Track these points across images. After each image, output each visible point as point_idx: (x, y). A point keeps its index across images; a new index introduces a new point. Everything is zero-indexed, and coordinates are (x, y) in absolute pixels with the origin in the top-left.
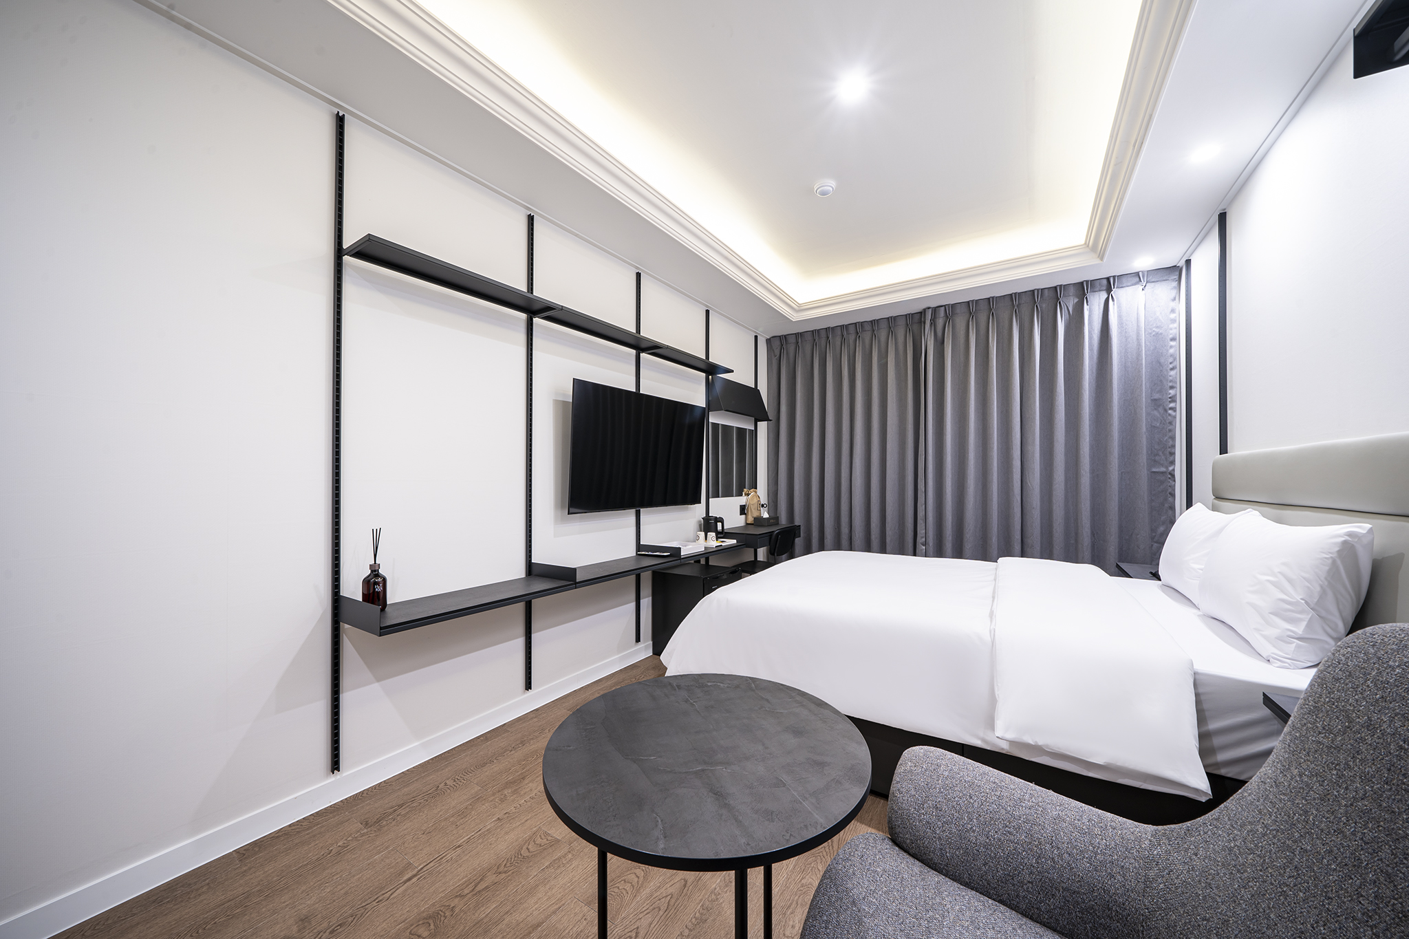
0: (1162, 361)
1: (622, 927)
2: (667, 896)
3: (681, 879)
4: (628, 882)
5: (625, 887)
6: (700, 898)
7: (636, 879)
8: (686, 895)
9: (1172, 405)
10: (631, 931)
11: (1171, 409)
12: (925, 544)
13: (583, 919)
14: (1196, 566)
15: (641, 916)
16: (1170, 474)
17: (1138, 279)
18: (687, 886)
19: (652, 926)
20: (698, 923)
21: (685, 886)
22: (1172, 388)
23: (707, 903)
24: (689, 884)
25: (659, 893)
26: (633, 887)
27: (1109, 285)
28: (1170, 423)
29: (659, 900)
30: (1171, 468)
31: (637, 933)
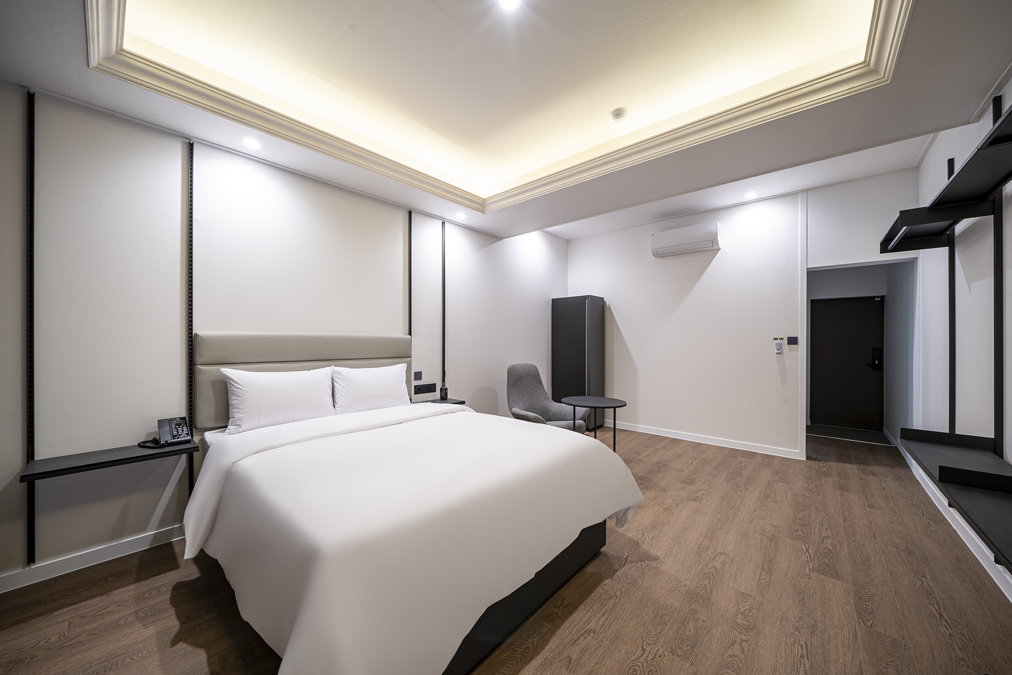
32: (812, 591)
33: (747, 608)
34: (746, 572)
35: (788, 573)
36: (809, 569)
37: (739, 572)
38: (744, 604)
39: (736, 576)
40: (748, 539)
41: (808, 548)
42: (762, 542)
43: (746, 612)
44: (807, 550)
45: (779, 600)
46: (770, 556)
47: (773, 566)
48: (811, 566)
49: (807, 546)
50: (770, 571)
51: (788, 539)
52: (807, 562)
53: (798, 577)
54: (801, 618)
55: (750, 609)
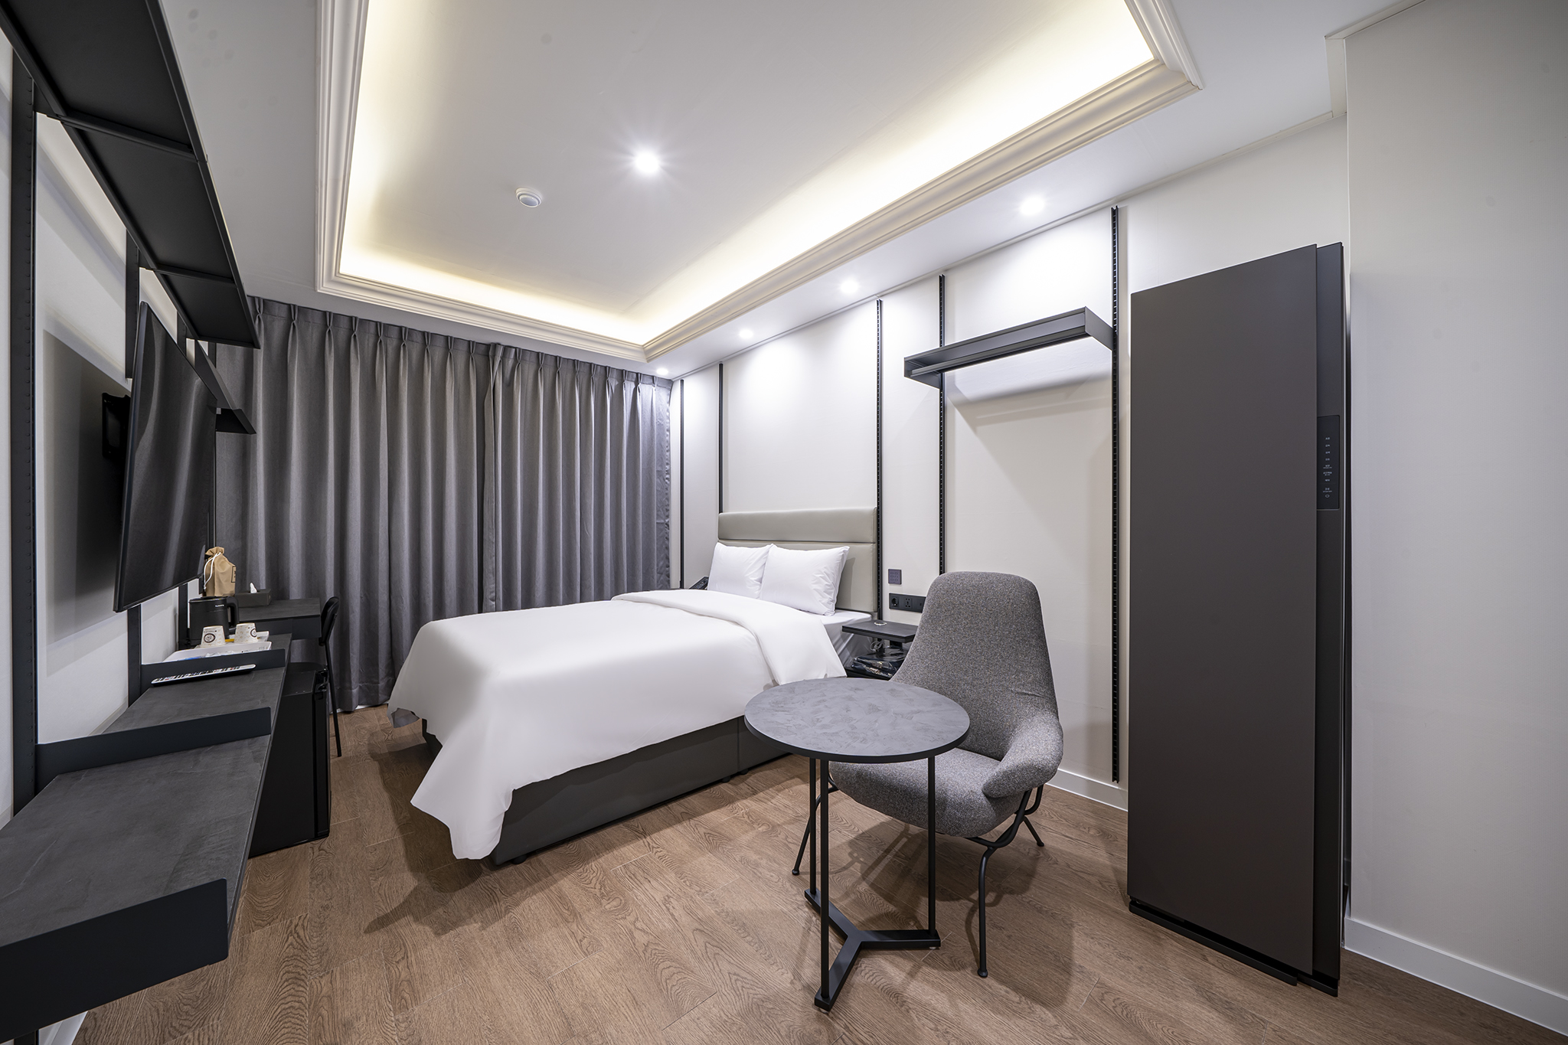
0: (663, 444)
1: (723, 986)
2: (706, 947)
3: (693, 933)
4: (671, 976)
5: (677, 979)
6: (720, 923)
7: (671, 969)
8: (712, 932)
9: (667, 476)
10: (730, 979)
11: (667, 479)
12: (495, 599)
13: (697, 1021)
14: (753, 579)
15: (717, 969)
16: (667, 524)
17: (652, 381)
18: (703, 929)
19: (732, 962)
20: (744, 929)
21: (701, 931)
22: (667, 464)
23: (728, 919)
24: (700, 927)
25: (699, 953)
26: (680, 972)
27: (638, 378)
28: (667, 489)
29: (707, 952)
30: (667, 521)
31: (735, 974)
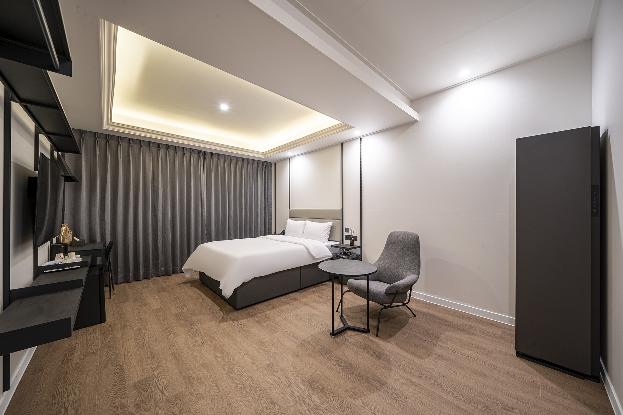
32: (149, 362)
33: (171, 334)
34: (184, 345)
35: (165, 362)
36: (155, 375)
37: (186, 343)
38: (173, 334)
39: (186, 341)
40: (202, 365)
41: (163, 394)
42: (194, 371)
43: (170, 333)
44: (162, 392)
45: (161, 346)
46: (181, 365)
47: (175, 360)
48: (155, 379)
49: (164, 397)
50: (174, 355)
51: (180, 391)
52: (158, 380)
53: (159, 364)
54: (149, 346)
55: (170, 335)
